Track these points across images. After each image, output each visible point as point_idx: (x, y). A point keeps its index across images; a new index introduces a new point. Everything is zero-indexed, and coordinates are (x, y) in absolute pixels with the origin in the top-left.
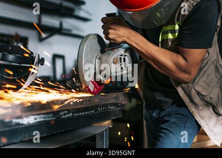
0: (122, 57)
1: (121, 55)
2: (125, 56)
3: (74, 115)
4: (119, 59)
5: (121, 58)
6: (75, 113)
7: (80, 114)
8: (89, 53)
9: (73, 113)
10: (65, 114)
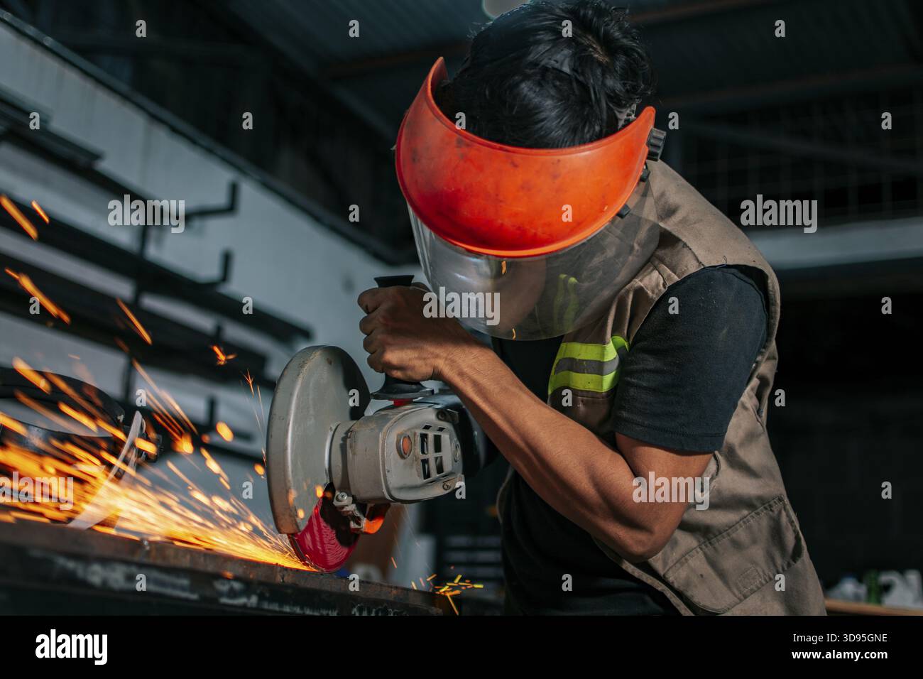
0: (431, 435)
1: (427, 427)
2: (441, 429)
3: (266, 606)
4: (418, 439)
5: (424, 437)
6: (271, 600)
7: (287, 609)
8: (312, 412)
9: (261, 597)
10: (233, 594)
